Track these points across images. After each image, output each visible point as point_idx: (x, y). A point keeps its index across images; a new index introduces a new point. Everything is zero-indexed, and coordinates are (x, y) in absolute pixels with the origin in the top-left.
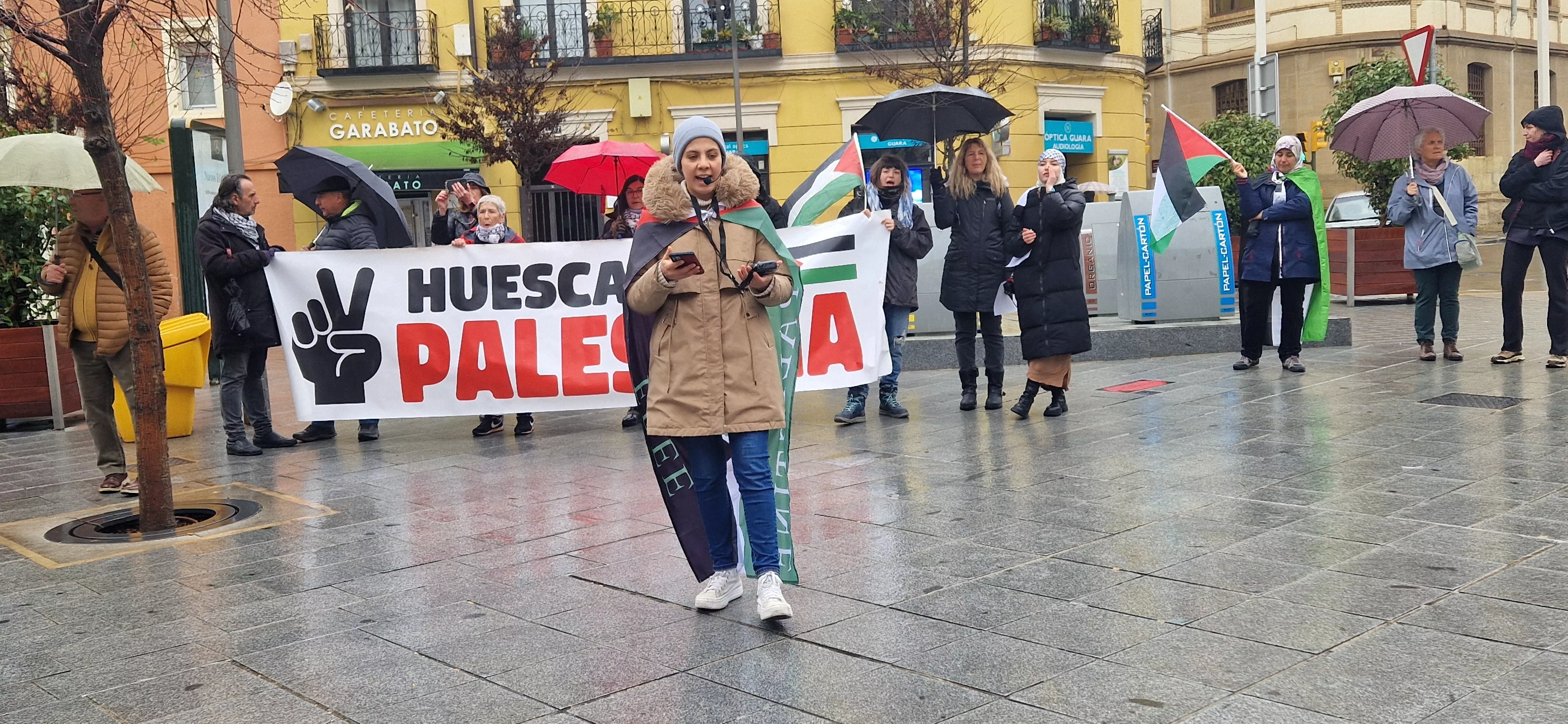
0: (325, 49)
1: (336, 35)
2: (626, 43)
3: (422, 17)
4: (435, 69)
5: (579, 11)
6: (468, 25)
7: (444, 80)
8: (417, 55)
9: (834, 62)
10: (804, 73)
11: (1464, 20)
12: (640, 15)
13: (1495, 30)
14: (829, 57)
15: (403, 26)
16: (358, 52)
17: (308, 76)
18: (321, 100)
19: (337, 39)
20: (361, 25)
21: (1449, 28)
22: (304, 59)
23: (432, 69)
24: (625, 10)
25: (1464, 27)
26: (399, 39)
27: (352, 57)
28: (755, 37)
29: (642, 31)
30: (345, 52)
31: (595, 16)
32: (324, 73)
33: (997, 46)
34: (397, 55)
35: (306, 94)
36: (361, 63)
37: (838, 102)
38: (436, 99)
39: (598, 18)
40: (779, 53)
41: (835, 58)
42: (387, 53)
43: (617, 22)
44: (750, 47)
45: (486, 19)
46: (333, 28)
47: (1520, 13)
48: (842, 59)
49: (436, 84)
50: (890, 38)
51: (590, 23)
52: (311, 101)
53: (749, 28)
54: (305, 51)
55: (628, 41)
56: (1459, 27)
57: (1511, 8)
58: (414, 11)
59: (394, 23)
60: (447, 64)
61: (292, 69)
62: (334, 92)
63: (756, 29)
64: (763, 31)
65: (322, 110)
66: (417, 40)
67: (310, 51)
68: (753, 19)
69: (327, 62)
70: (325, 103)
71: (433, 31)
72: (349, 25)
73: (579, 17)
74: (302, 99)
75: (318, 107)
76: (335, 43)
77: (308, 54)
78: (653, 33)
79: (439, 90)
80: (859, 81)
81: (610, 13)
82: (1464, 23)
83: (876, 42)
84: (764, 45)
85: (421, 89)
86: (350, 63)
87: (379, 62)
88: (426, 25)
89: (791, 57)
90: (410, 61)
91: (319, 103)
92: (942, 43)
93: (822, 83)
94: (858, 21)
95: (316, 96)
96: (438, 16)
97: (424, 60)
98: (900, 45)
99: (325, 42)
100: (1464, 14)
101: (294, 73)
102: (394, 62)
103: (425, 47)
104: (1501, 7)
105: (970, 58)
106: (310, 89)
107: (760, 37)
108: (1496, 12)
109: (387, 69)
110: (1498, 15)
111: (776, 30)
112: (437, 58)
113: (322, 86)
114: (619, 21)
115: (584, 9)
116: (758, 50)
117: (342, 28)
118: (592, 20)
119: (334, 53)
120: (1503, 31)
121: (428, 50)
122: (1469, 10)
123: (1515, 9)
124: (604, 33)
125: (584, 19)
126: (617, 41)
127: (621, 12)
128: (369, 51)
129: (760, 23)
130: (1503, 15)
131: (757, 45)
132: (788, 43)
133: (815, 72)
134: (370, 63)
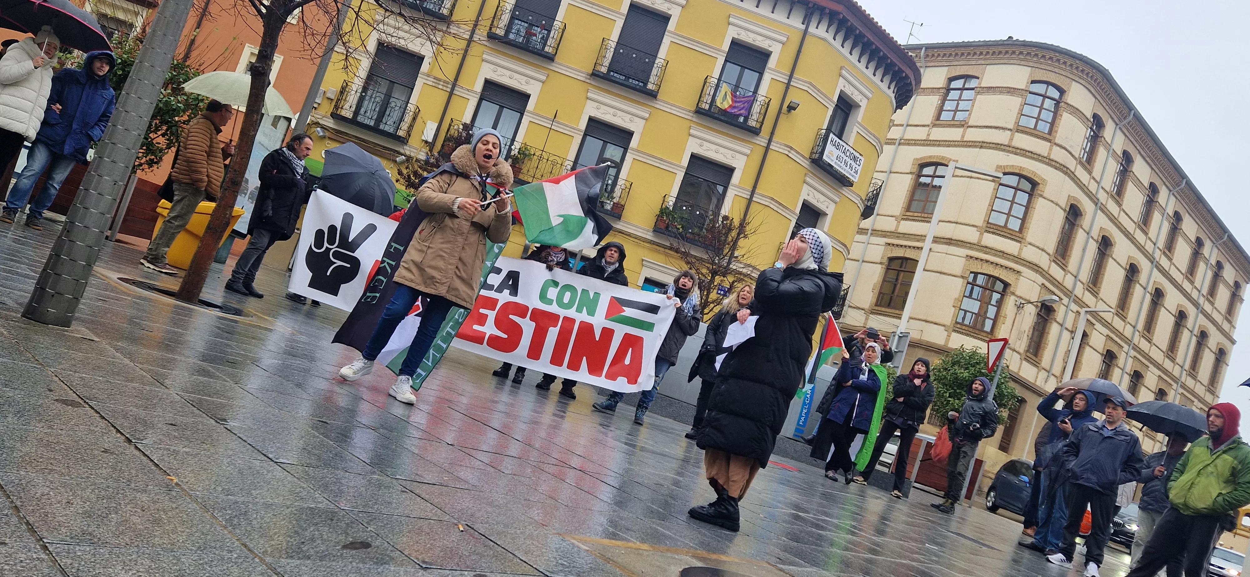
0: (342, 102)
1: (352, 97)
2: (530, 173)
3: (411, 107)
4: (405, 141)
5: (508, 144)
6: (437, 124)
7: (407, 150)
8: (398, 129)
9: (650, 236)
10: (629, 235)
11: (1020, 367)
12: (545, 161)
13: (1036, 381)
14: (648, 231)
15: (397, 108)
16: (362, 111)
17: (324, 113)
18: (326, 131)
19: (352, 99)
20: (371, 97)
21: (1010, 368)
22: (326, 102)
23: (403, 141)
24: (537, 154)
25: (1019, 372)
26: (391, 114)
27: (356, 113)
28: (608, 202)
29: (542, 170)
30: (353, 109)
31: (517, 151)
32: (335, 116)
33: (749, 266)
34: (386, 124)
35: (317, 124)
36: (360, 119)
37: (643, 260)
38: (397, 159)
39: (519, 152)
40: (619, 217)
41: (651, 234)
42: (379, 120)
43: (529, 160)
44: (603, 206)
45: (450, 125)
46: (353, 92)
47: (1052, 377)
48: (655, 236)
49: (402, 151)
50: (688, 235)
51: (513, 153)
52: (319, 129)
53: (606, 195)
54: (329, 99)
55: (531, 173)
56: (1016, 370)
57: (1048, 372)
58: (408, 102)
59: (393, 105)
60: (414, 141)
61: (315, 105)
62: (336, 130)
63: (610, 197)
64: (615, 200)
65: (323, 138)
66: (401, 120)
67: (332, 100)
68: (612, 190)
69: (340, 110)
70: (327, 134)
71: (414, 119)
72: (364, 94)
73: (507, 147)
74: (314, 126)
75: (321, 134)
76: (350, 101)
77: (330, 101)
78: (549, 175)
79: (402, 155)
80: (659, 253)
81: (527, 152)
82: (1019, 369)
83: (680, 234)
84: (612, 208)
85: (391, 150)
86: (353, 116)
87: (372, 123)
88: (411, 113)
89: (626, 222)
90: (391, 131)
91: (323, 132)
92: (718, 251)
93: (638, 245)
94: (674, 218)
95: (323, 127)
96: (421, 111)
97: (401, 133)
98: (692, 242)
99: (344, 98)
100: (1021, 363)
101: (315, 108)
102: (382, 127)
103: (405, 126)
104: (1043, 369)
105: (731, 266)
106: (321, 122)
107: (612, 203)
108: (1039, 371)
109: (375, 130)
110: (1040, 373)
111: (623, 203)
112: (410, 136)
113: (330, 123)
114: (531, 160)
115: (512, 143)
116: (607, 210)
117: (358, 94)
118: (515, 152)
119: (347, 106)
120: (1040, 383)
121: (406, 128)
122: (1024, 362)
123: (1050, 373)
124: (518, 163)
125: (510, 150)
126: (525, 170)
127: (534, 154)
128: (368, 114)
129: (615, 195)
130: (1043, 374)
131: (608, 207)
132: (627, 214)
133: (636, 237)
134: (367, 122)
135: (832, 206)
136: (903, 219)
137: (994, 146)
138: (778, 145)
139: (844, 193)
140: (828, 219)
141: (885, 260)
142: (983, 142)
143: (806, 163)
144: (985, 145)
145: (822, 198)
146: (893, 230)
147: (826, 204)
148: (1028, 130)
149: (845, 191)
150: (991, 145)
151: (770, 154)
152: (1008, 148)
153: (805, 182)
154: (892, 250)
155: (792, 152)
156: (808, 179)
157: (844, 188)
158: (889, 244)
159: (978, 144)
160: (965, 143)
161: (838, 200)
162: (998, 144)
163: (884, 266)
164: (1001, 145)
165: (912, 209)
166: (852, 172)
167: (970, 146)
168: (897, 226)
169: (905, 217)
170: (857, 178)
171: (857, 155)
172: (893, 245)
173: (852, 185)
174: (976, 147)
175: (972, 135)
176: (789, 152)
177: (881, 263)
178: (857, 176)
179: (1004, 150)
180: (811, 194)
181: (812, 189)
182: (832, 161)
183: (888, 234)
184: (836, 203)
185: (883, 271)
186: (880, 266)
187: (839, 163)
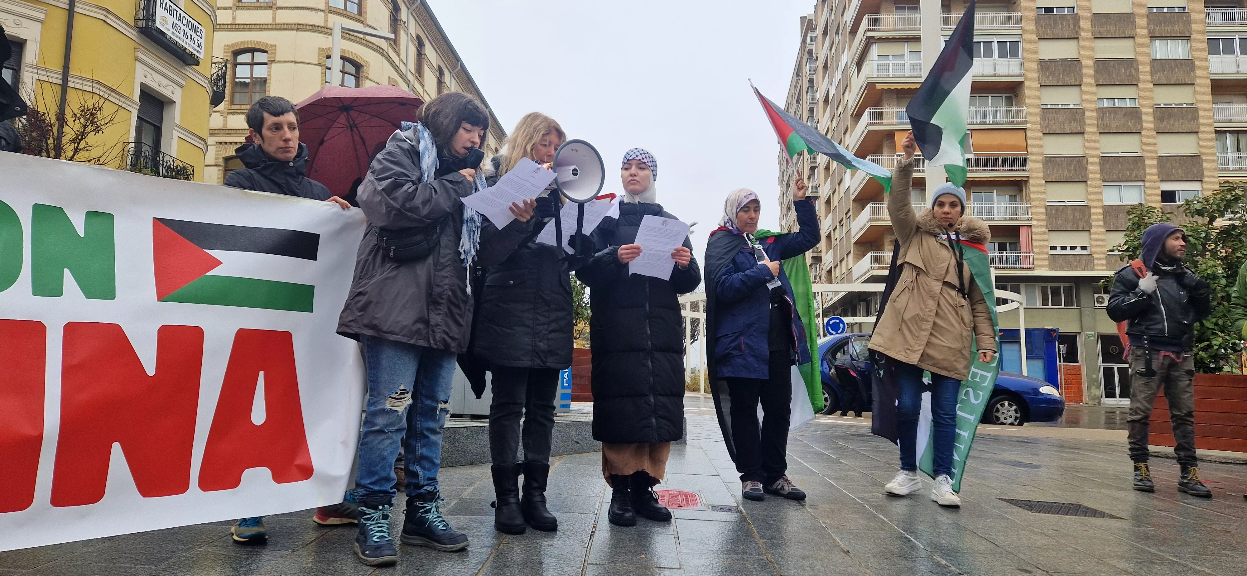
135: (178, 90)
136: (230, 114)
137: (311, 27)
138: (87, 8)
139: (188, 74)
140: (178, 107)
141: (221, 161)
142: (298, 24)
143: (132, 34)
144: (301, 27)
145: (165, 81)
146: (221, 126)
147: (170, 88)
148: (339, 11)
149: (189, 71)
150: (307, 27)
151: (77, 19)
152: (326, 30)
153: (137, 59)
154: (226, 149)
155: (109, 16)
156: (140, 55)
157: (187, 68)
158: (221, 143)
159: (293, 26)
160: (279, 26)
161: (184, 83)
162: (315, 26)
163: (221, 168)
164: (318, 26)
165: (236, 102)
166: (195, 46)
167: (285, 29)
168: (225, 122)
169: (232, 111)
170: (203, 54)
171: (196, 24)
172: (226, 143)
173: (198, 64)
174: (292, 29)
175: (283, 17)
176: (107, 17)
177: (216, 165)
178: (202, 51)
179: (321, 32)
180: (149, 76)
181: (149, 69)
182: (168, 30)
183: (216, 131)
184: (181, 87)
185: (221, 173)
186: (216, 168)
187: (177, 33)
